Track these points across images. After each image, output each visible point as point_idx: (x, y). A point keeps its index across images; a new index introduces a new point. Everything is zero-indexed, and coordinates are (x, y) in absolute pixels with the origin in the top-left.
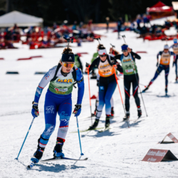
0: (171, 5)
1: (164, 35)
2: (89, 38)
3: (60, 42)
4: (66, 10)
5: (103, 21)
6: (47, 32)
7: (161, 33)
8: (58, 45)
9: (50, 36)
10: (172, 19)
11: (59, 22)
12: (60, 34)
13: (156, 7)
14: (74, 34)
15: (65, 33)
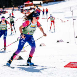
0: (32, 2)
2: (4, 12)
5: (9, 7)
10: (33, 7)
13: (27, 2)
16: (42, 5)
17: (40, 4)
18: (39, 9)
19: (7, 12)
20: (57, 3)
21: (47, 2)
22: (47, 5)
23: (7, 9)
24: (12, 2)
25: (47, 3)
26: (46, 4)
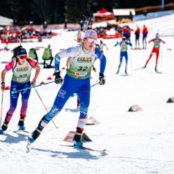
0: (112, 11)
1: (106, 35)
3: (26, 38)
4: (32, 13)
5: (59, 22)
6: (16, 30)
7: (103, 33)
8: (24, 40)
9: (18, 33)
10: (113, 22)
11: (27, 22)
12: (26, 32)
14: (37, 32)
15: (30, 31)
16: (134, 19)
17: (130, 17)
18: (128, 27)
19: (56, 34)
20: (169, 14)
21: (145, 11)
22: (145, 19)
23: (55, 28)
24: (66, 11)
25: (145, 14)
26: (142, 16)
